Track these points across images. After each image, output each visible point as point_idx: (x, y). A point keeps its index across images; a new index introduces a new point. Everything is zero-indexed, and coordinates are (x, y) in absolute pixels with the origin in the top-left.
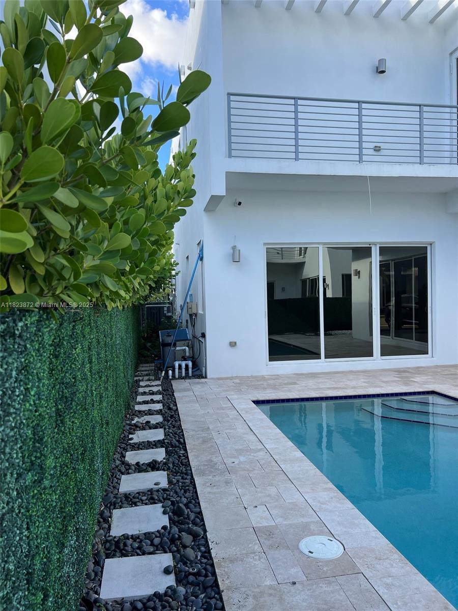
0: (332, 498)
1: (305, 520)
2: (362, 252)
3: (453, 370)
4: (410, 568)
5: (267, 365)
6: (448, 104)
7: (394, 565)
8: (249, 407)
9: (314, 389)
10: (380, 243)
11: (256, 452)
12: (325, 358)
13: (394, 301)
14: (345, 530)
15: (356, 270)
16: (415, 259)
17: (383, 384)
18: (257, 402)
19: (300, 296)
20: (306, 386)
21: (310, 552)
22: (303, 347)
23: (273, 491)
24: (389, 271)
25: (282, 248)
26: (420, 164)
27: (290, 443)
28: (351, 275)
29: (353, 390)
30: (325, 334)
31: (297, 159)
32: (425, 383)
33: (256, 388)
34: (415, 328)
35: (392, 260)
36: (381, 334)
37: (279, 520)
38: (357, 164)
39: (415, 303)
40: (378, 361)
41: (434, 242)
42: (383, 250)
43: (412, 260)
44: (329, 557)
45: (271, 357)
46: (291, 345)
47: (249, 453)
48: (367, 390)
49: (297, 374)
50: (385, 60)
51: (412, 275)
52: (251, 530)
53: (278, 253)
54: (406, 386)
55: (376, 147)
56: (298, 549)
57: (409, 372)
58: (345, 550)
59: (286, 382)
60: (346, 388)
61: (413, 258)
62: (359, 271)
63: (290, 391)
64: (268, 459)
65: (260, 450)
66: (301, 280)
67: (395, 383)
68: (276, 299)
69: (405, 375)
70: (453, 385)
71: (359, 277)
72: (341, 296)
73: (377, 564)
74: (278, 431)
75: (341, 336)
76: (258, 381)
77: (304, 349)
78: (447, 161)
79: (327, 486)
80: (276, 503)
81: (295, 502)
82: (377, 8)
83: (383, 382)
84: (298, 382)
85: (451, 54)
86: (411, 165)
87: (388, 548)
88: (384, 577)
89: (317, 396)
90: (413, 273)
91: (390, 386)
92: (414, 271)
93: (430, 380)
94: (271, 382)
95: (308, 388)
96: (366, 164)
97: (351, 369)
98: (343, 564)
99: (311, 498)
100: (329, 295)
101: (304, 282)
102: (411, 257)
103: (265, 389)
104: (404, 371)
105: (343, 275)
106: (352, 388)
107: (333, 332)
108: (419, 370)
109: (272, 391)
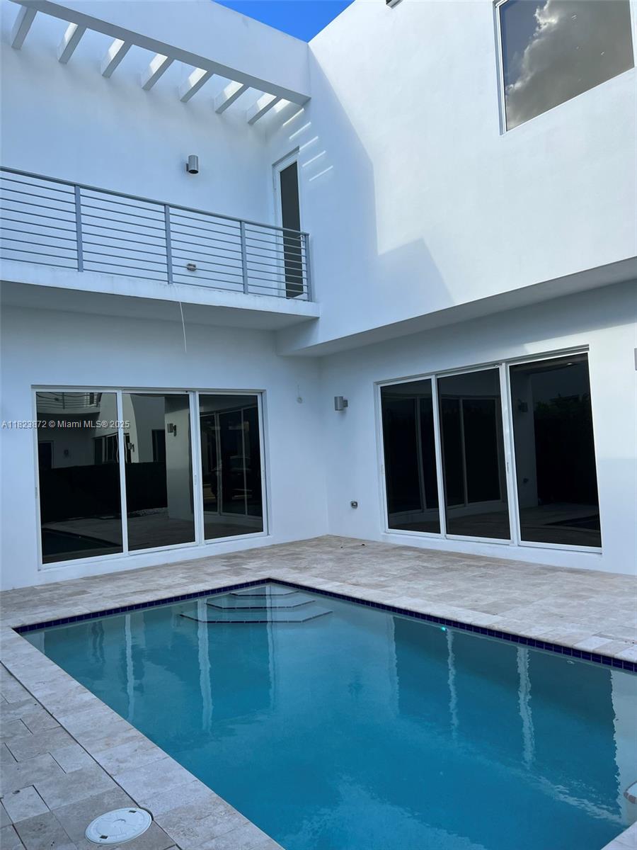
0: (136, 750)
1: (94, 793)
2: (177, 401)
3: (293, 549)
4: (240, 819)
5: (39, 570)
6: (273, 224)
7: (219, 820)
8: (8, 638)
9: (112, 597)
10: (200, 390)
11: (19, 707)
12: (129, 550)
13: (221, 465)
14: (153, 791)
15: (171, 424)
16: (244, 411)
17: (208, 578)
18: (21, 630)
19: (91, 462)
20: (100, 595)
21: (103, 837)
22: (97, 537)
23: (46, 761)
24: (213, 424)
25: (63, 393)
26: (244, 293)
27: (75, 683)
28: (164, 431)
29: (168, 590)
30: (128, 517)
31: (80, 269)
32: (260, 569)
33: (20, 608)
34: (248, 500)
35: (217, 412)
36: (204, 510)
37: (55, 804)
38: (165, 285)
39: (246, 467)
40: (202, 547)
41: (265, 390)
42: (205, 399)
43: (240, 412)
44: (131, 836)
45: (45, 556)
46: (78, 535)
47: (6, 712)
48: (186, 588)
49: (88, 578)
50: (197, 157)
51: (241, 430)
52: (10, 829)
53: (57, 399)
54: (236, 576)
55: (189, 265)
56: (85, 837)
57: (241, 557)
58: (153, 819)
59: (69, 592)
60: (157, 590)
61: (242, 409)
62: (175, 426)
63: (75, 604)
64: (38, 714)
65: (27, 702)
66: (94, 438)
67: (222, 574)
68: (56, 467)
69: (234, 561)
70: (292, 568)
71: (175, 435)
72: (152, 461)
73: (197, 826)
74: (56, 667)
75: (152, 517)
76: (24, 596)
77: (98, 540)
78: (275, 292)
79: (129, 735)
80: (51, 779)
81: (82, 769)
82: (185, 91)
83: (208, 574)
84: (88, 590)
85: (274, 165)
86: (233, 293)
87: (210, 800)
88: (204, 842)
89: (117, 605)
90: (243, 428)
91: (217, 579)
92: (244, 426)
93: (265, 565)
94: (47, 595)
95: (104, 597)
96: (178, 287)
97: (166, 562)
98: (150, 840)
99: (105, 758)
100: (135, 459)
101: (98, 441)
102: (240, 408)
103: (35, 606)
104: (235, 557)
105: (153, 432)
106: (166, 588)
107: (142, 512)
108: (252, 554)
109: (46, 609)
